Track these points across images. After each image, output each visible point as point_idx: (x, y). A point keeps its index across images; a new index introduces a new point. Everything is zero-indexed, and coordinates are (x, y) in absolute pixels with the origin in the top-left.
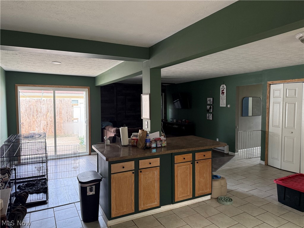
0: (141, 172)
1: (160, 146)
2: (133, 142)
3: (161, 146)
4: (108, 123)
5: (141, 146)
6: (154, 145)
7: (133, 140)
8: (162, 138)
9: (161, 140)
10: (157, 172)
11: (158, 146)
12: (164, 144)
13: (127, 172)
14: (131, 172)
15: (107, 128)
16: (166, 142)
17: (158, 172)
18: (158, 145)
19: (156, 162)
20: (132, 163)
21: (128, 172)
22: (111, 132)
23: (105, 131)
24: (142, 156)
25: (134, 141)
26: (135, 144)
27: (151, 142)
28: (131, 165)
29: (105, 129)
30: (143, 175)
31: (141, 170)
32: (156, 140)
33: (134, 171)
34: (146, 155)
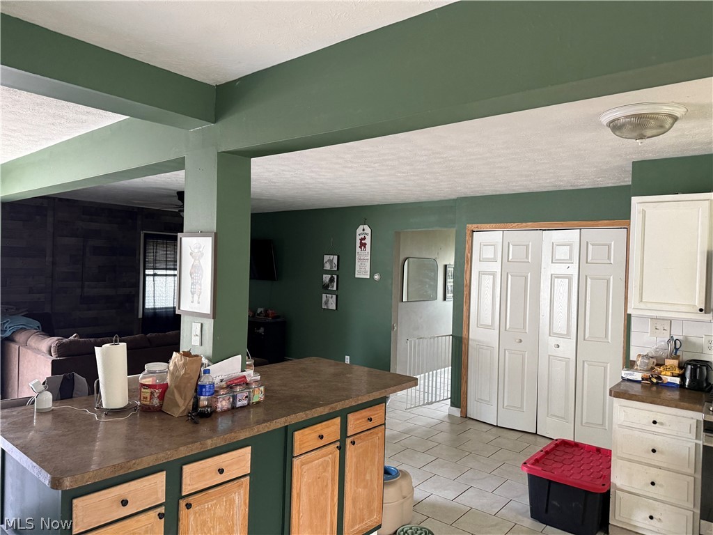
0: (189, 506)
1: (245, 402)
2: (148, 395)
3: (248, 404)
4: (25, 320)
5: (181, 411)
6: (223, 404)
7: (148, 391)
8: (250, 374)
9: (247, 384)
10: (242, 494)
11: (239, 404)
12: (258, 395)
13: (136, 518)
14: (153, 514)
15: (20, 337)
16: (262, 389)
17: (245, 495)
18: (239, 401)
19: (240, 461)
20: (160, 479)
21: (142, 517)
22: (38, 351)
23: (14, 347)
24: (195, 449)
25: (152, 393)
26: (156, 402)
27: (215, 393)
28: (154, 488)
29: (10, 339)
30: (195, 513)
31: (190, 500)
32: (232, 385)
33: (162, 510)
34: (210, 444)
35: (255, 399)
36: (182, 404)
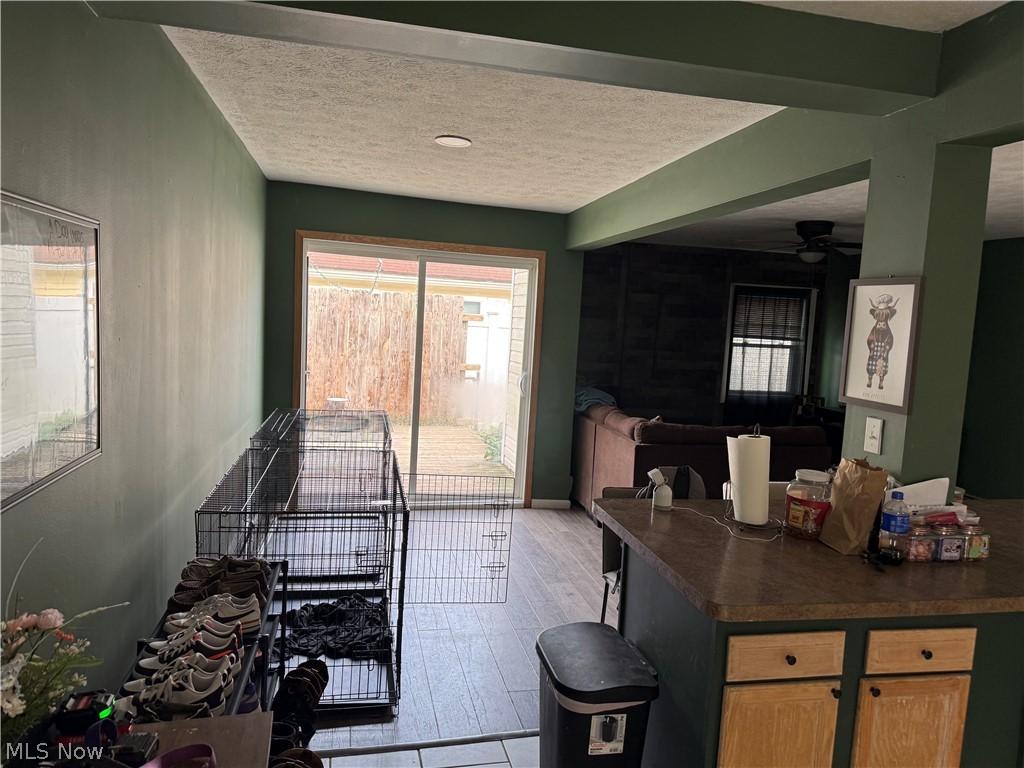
0: (876, 692)
1: (956, 555)
2: (800, 515)
3: (961, 559)
4: (600, 394)
5: (852, 546)
6: (918, 550)
7: (801, 508)
8: (960, 509)
9: (960, 526)
10: (956, 700)
11: (945, 556)
12: (979, 549)
13: (802, 685)
14: (825, 688)
15: (597, 413)
16: (986, 539)
17: (961, 702)
18: (946, 550)
19: (958, 647)
20: (836, 641)
21: (810, 686)
22: (617, 431)
23: (591, 424)
25: (806, 513)
26: (811, 526)
27: (907, 532)
28: (826, 651)
30: (882, 706)
31: (879, 683)
32: (934, 522)
33: (837, 685)
35: (974, 554)
36: (856, 538)
